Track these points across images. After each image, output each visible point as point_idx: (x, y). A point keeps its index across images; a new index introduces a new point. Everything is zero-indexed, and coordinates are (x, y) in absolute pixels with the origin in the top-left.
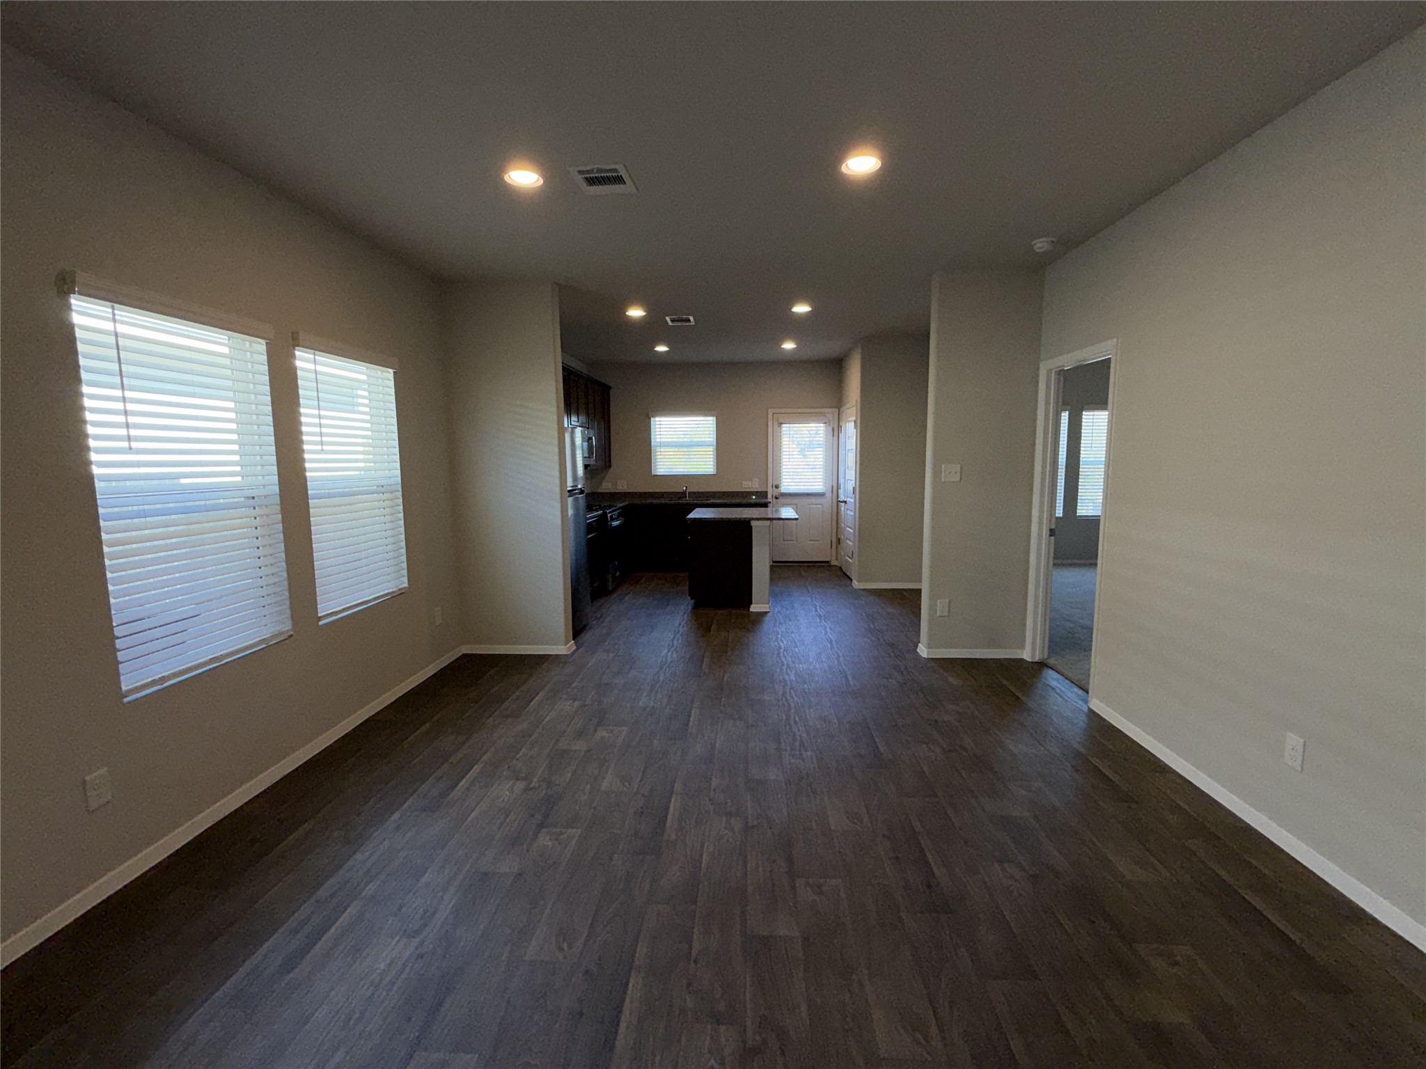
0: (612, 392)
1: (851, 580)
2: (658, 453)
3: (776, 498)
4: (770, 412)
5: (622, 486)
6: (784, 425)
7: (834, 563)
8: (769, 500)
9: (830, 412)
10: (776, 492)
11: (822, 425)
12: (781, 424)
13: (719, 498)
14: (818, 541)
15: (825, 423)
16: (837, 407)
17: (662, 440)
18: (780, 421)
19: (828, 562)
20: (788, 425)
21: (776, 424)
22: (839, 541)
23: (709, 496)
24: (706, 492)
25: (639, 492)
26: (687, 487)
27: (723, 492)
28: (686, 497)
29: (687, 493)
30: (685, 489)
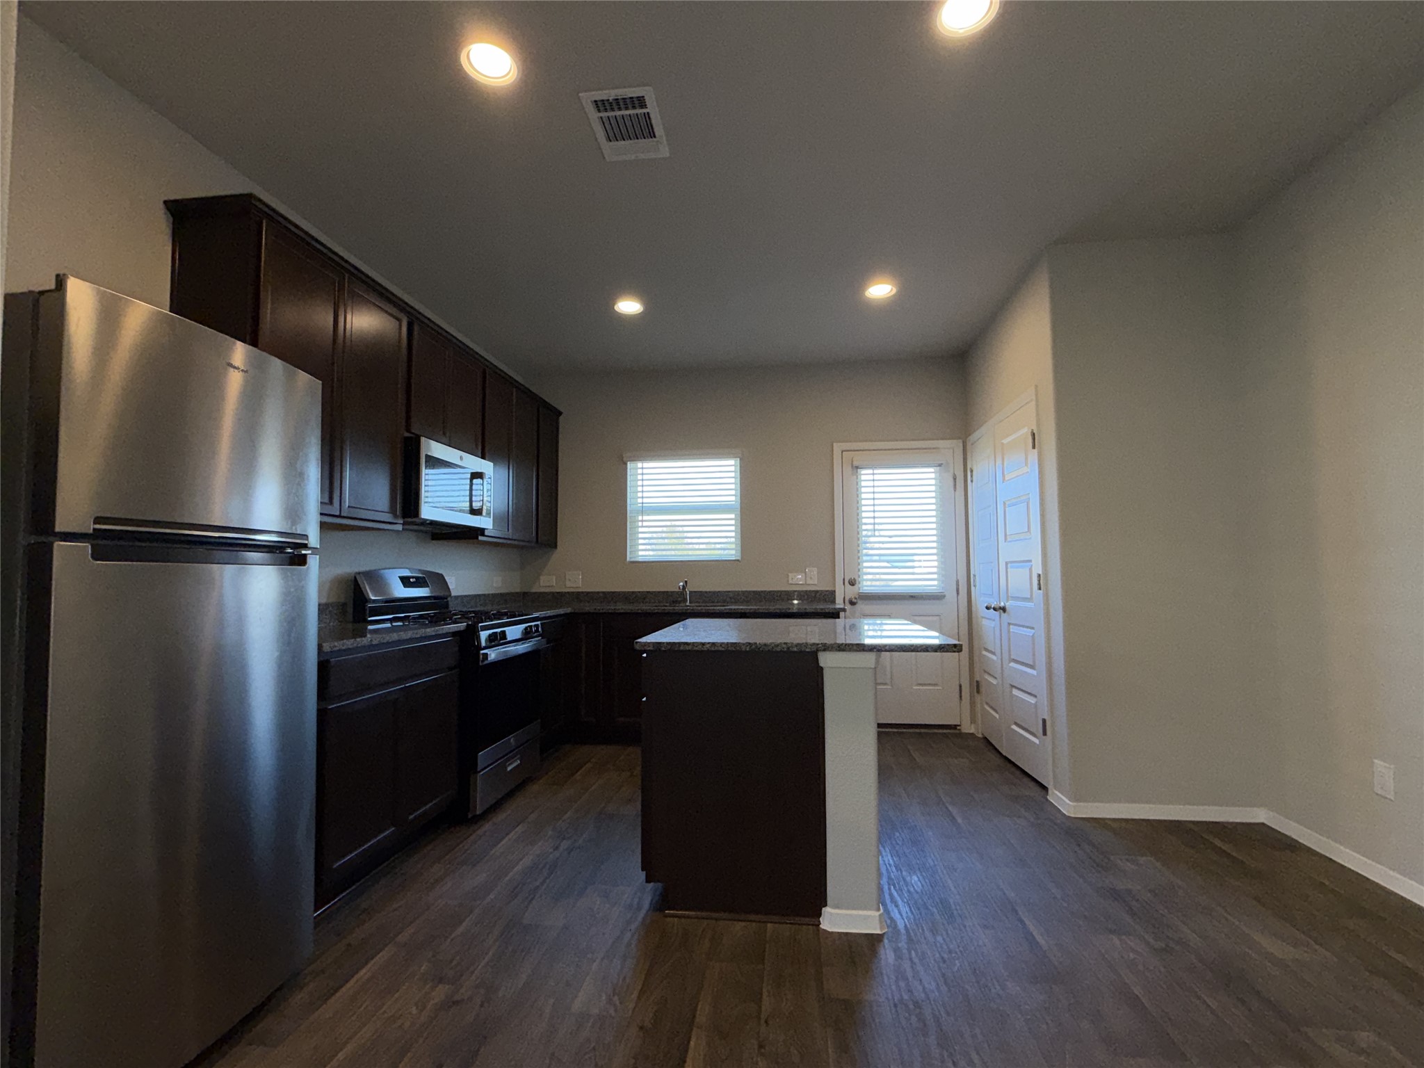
0: (561, 418)
1: (1045, 788)
2: (640, 524)
3: (852, 603)
4: (838, 447)
5: (575, 581)
6: (864, 472)
7: (968, 728)
8: (838, 606)
9: (950, 447)
10: (851, 592)
11: (932, 470)
12: (857, 468)
13: (747, 602)
14: (935, 685)
15: (940, 465)
16: (960, 438)
17: (645, 500)
18: (855, 463)
19: (955, 727)
20: (870, 471)
21: (847, 470)
22: (977, 687)
23: (728, 600)
24: (722, 592)
25: (603, 593)
26: (686, 582)
27: (754, 592)
28: (685, 600)
29: (686, 594)
30: (683, 586)
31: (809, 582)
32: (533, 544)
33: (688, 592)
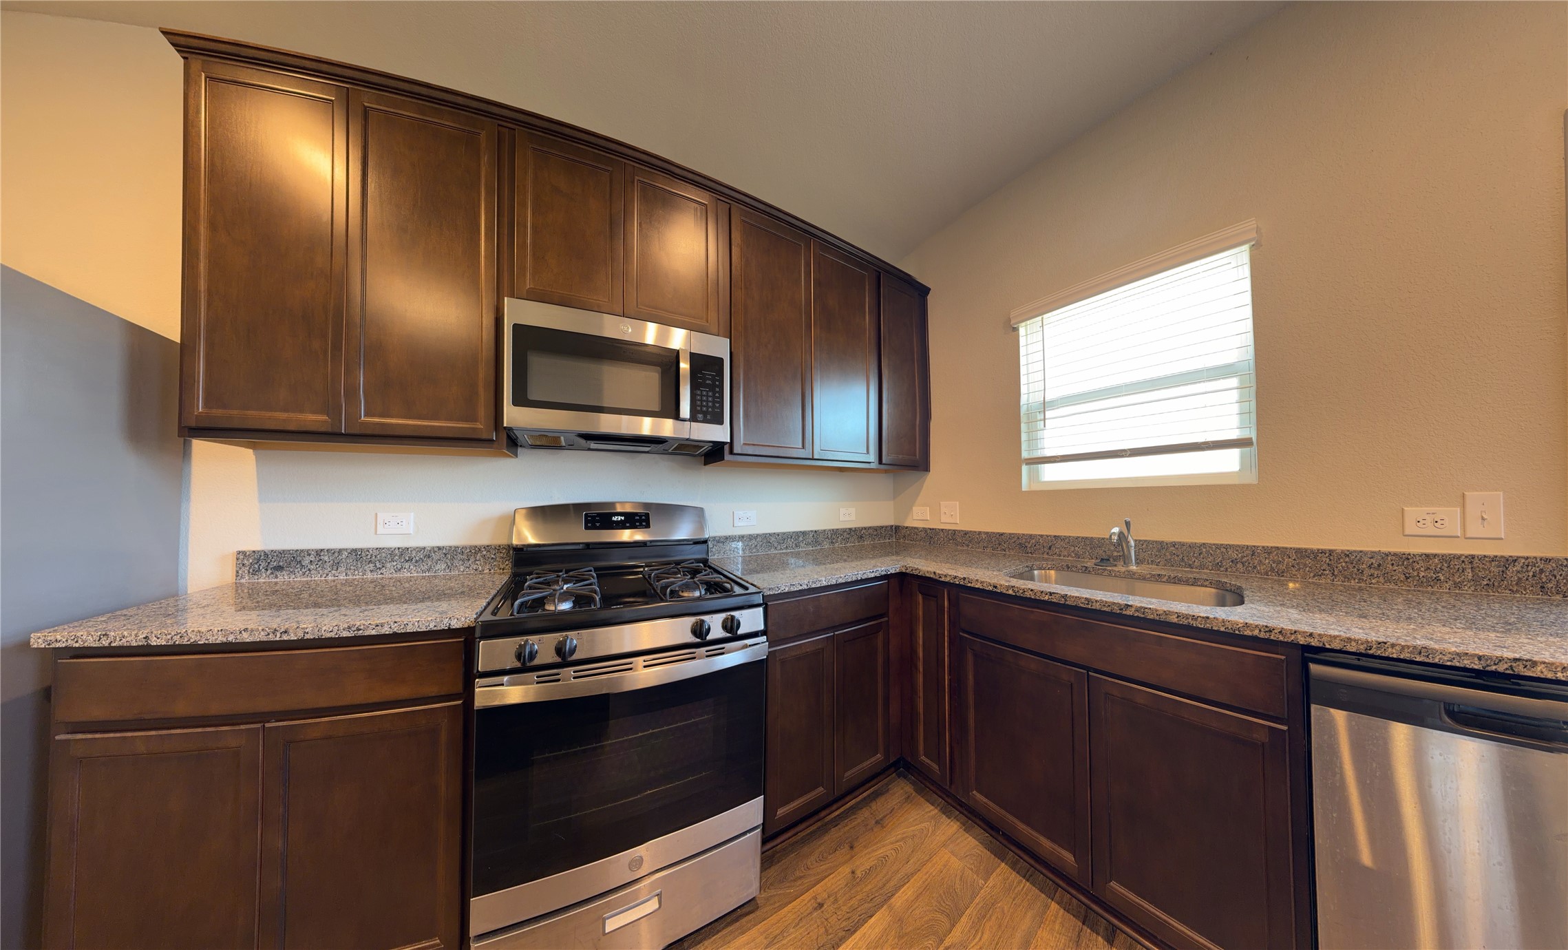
5: (951, 516)
23: (1227, 564)
24: (1210, 545)
25: (987, 533)
26: (1128, 524)
27: (1299, 551)
28: (1126, 559)
29: (1128, 547)
30: (1121, 534)
31: (1475, 529)
32: (872, 466)
33: (1132, 543)
